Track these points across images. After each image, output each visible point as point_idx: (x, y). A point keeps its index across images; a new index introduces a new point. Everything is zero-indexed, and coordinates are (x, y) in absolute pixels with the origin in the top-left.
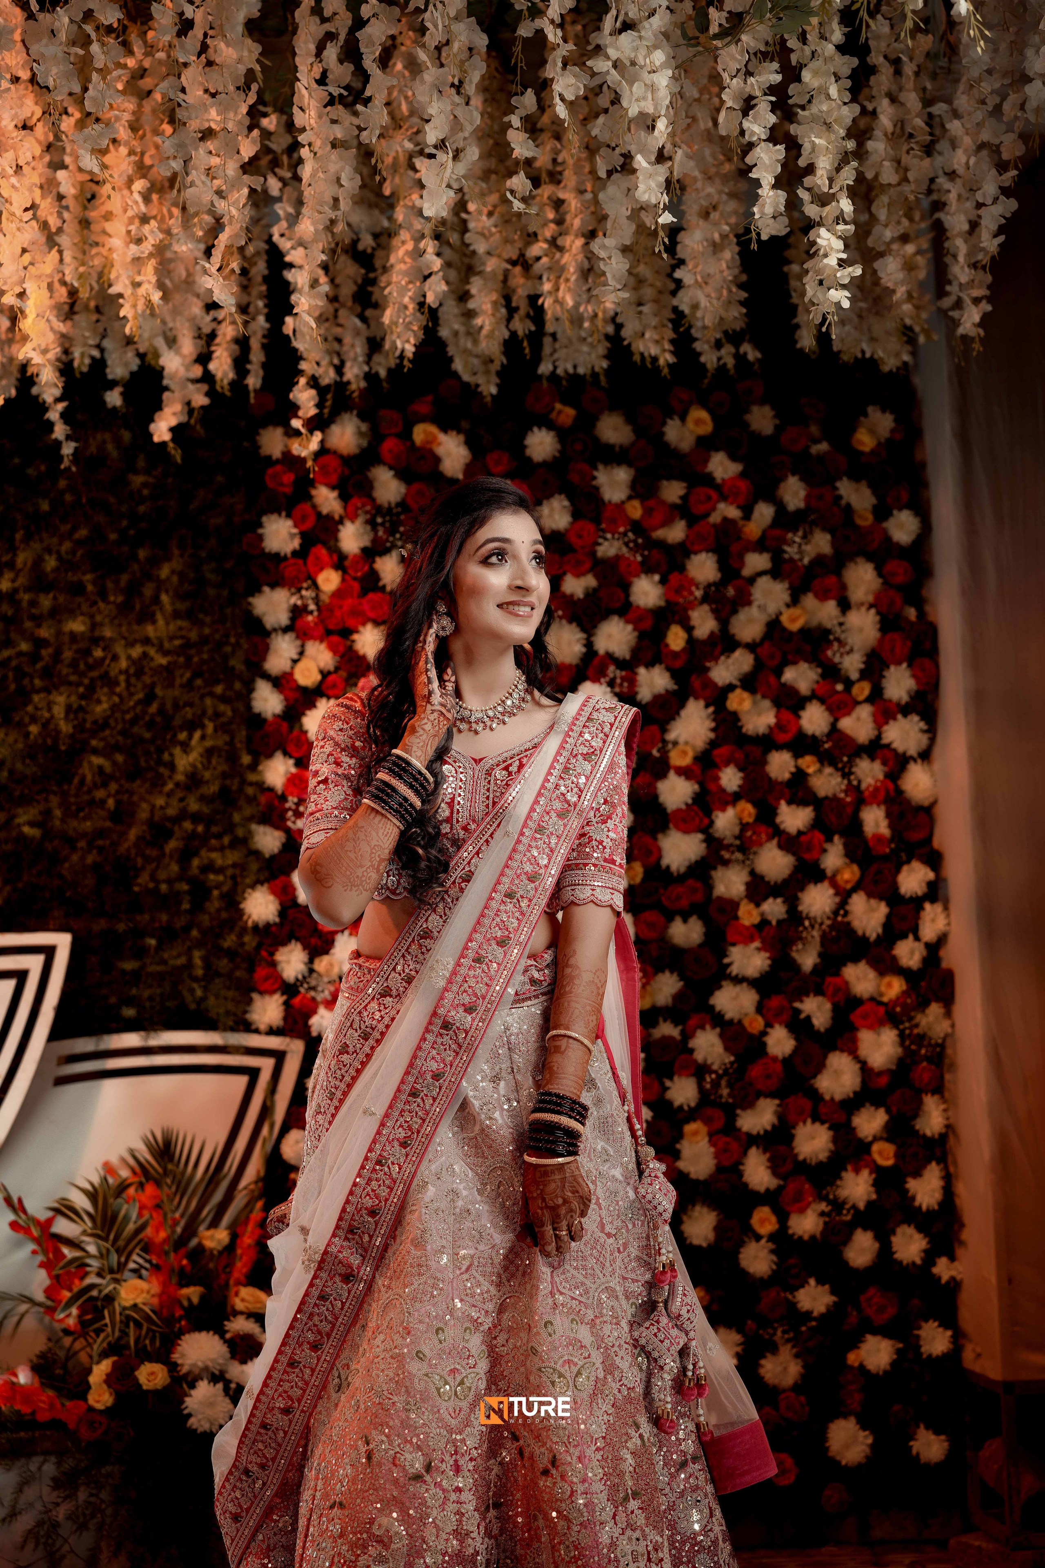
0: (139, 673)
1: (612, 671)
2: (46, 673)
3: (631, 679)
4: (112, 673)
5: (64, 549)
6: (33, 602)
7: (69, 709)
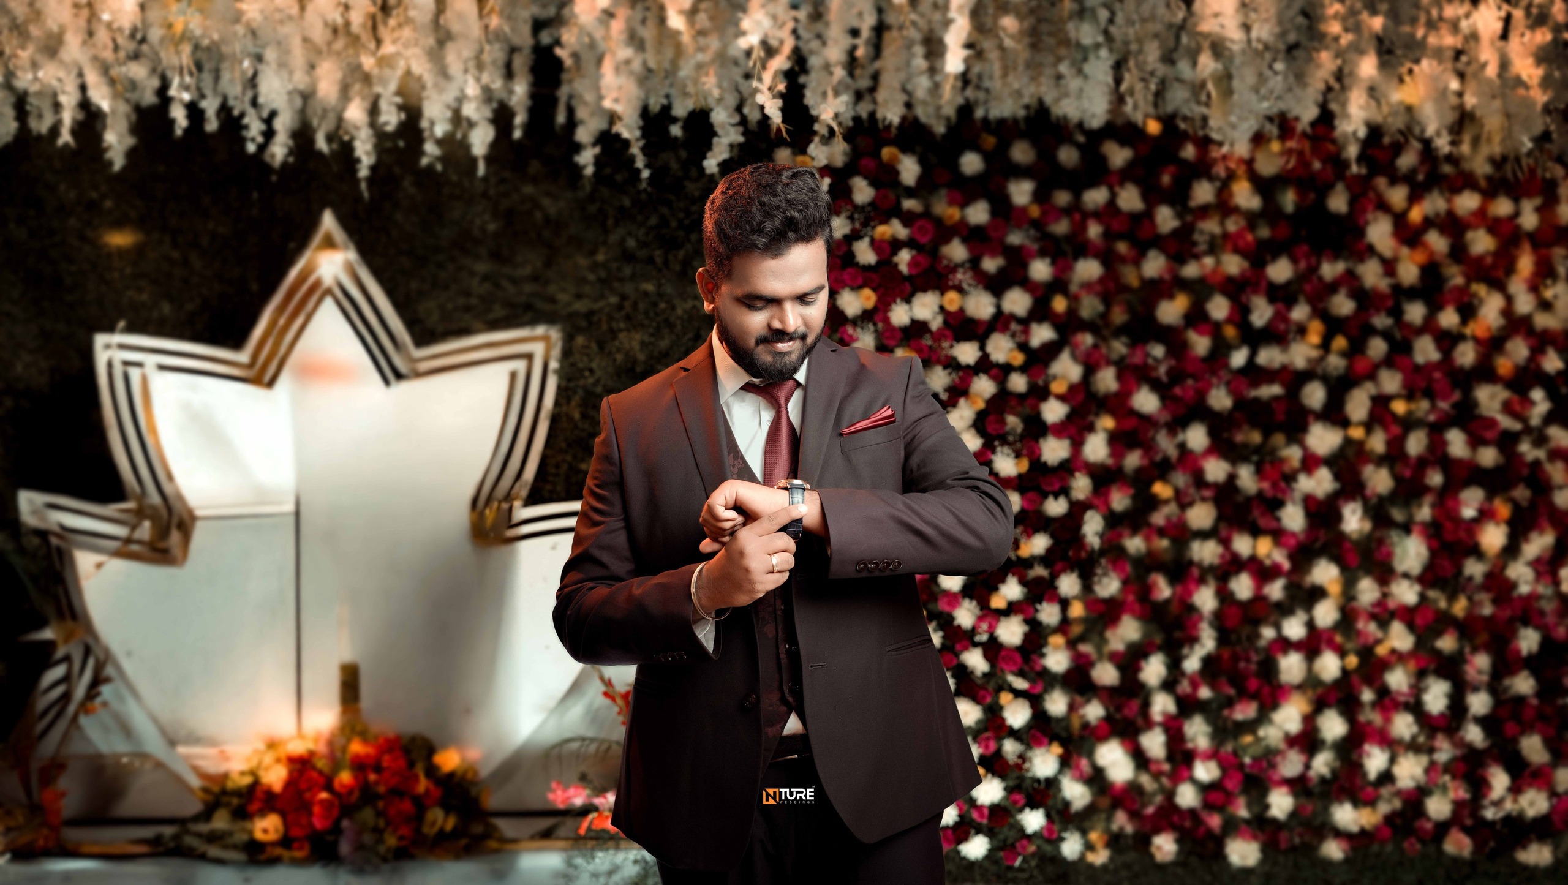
1: (1014, 326)
2: (628, 318)
3: (1026, 332)
4: (672, 319)
5: (641, 232)
6: (619, 269)
7: (643, 343)
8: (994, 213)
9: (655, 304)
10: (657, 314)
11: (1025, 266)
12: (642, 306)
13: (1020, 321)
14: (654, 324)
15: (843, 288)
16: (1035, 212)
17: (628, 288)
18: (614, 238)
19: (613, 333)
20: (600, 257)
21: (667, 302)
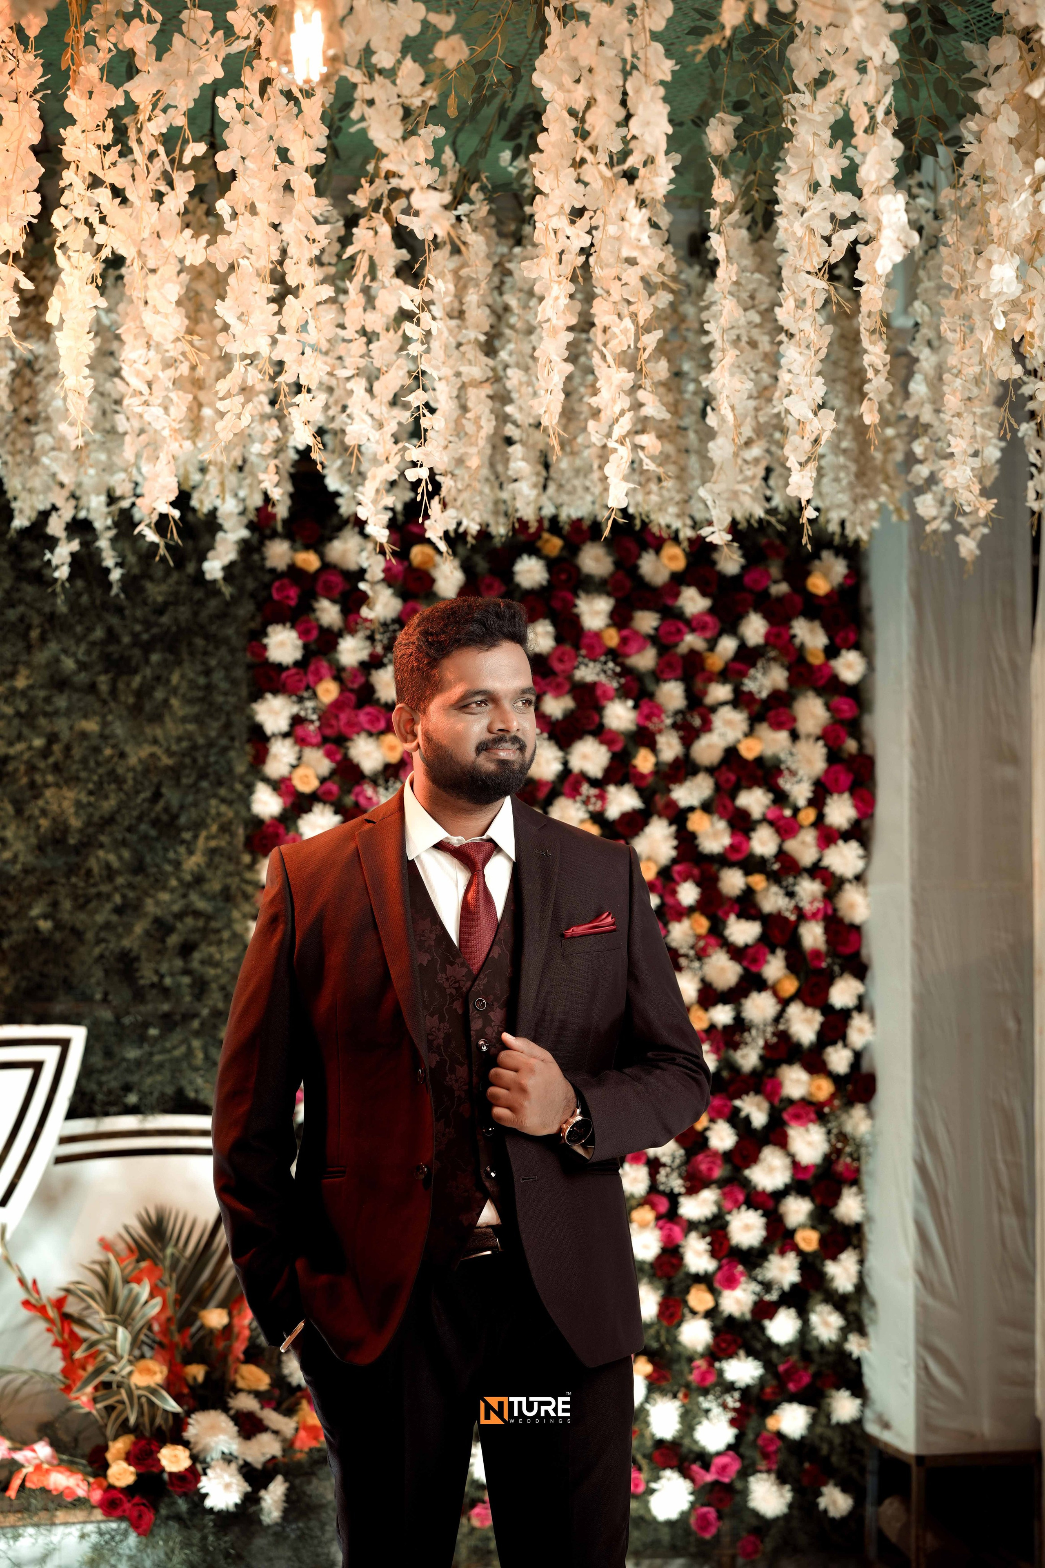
0: (146, 771)
1: (586, 789)
2: (56, 768)
3: (602, 797)
4: (120, 771)
5: (81, 651)
6: (48, 700)
7: (78, 804)
8: (559, 639)
9: (97, 750)
10: (98, 764)
11: (599, 710)
12: (77, 752)
13: (594, 783)
14: (95, 778)
15: (358, 733)
16: (612, 638)
17: (61, 725)
18: (41, 657)
19: (35, 790)
20: (21, 683)
21: (114, 747)
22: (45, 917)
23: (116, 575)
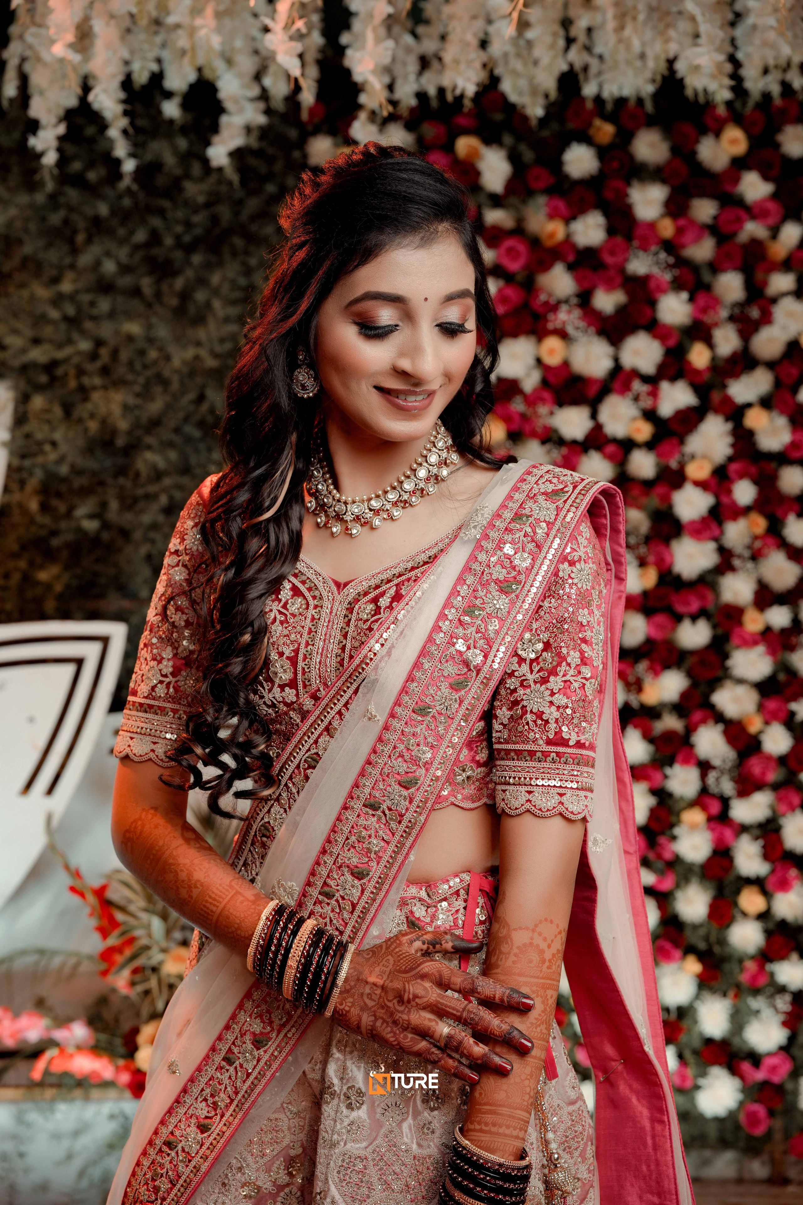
0: (192, 374)
1: (637, 386)
2: (105, 371)
3: (654, 394)
4: (167, 373)
5: (123, 253)
6: (92, 304)
7: (126, 408)
8: (611, 231)
9: (142, 353)
10: (145, 367)
11: (653, 303)
12: (124, 355)
13: (646, 379)
14: (141, 380)
16: (667, 228)
17: (106, 330)
18: (85, 259)
19: (84, 392)
20: (66, 286)
21: (161, 349)
22: (92, 516)
23: (129, 166)
